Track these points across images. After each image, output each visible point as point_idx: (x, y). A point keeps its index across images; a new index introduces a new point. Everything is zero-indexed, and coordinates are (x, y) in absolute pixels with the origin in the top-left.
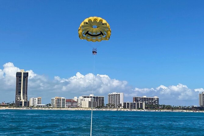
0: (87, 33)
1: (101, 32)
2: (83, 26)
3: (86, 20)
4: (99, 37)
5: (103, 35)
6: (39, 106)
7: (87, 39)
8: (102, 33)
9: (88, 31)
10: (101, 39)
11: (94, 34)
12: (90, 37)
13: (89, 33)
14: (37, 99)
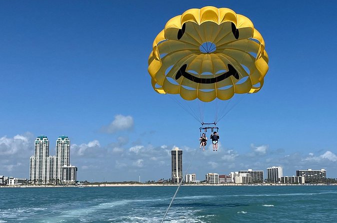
0: (182, 72)
1: (230, 66)
2: (162, 48)
3: (176, 23)
4: (223, 87)
5: (237, 77)
6: (193, 182)
7: (182, 93)
8: (232, 72)
9: (185, 66)
10: (232, 93)
11: (207, 75)
12: (190, 86)
13: (188, 71)
14: (191, 175)
